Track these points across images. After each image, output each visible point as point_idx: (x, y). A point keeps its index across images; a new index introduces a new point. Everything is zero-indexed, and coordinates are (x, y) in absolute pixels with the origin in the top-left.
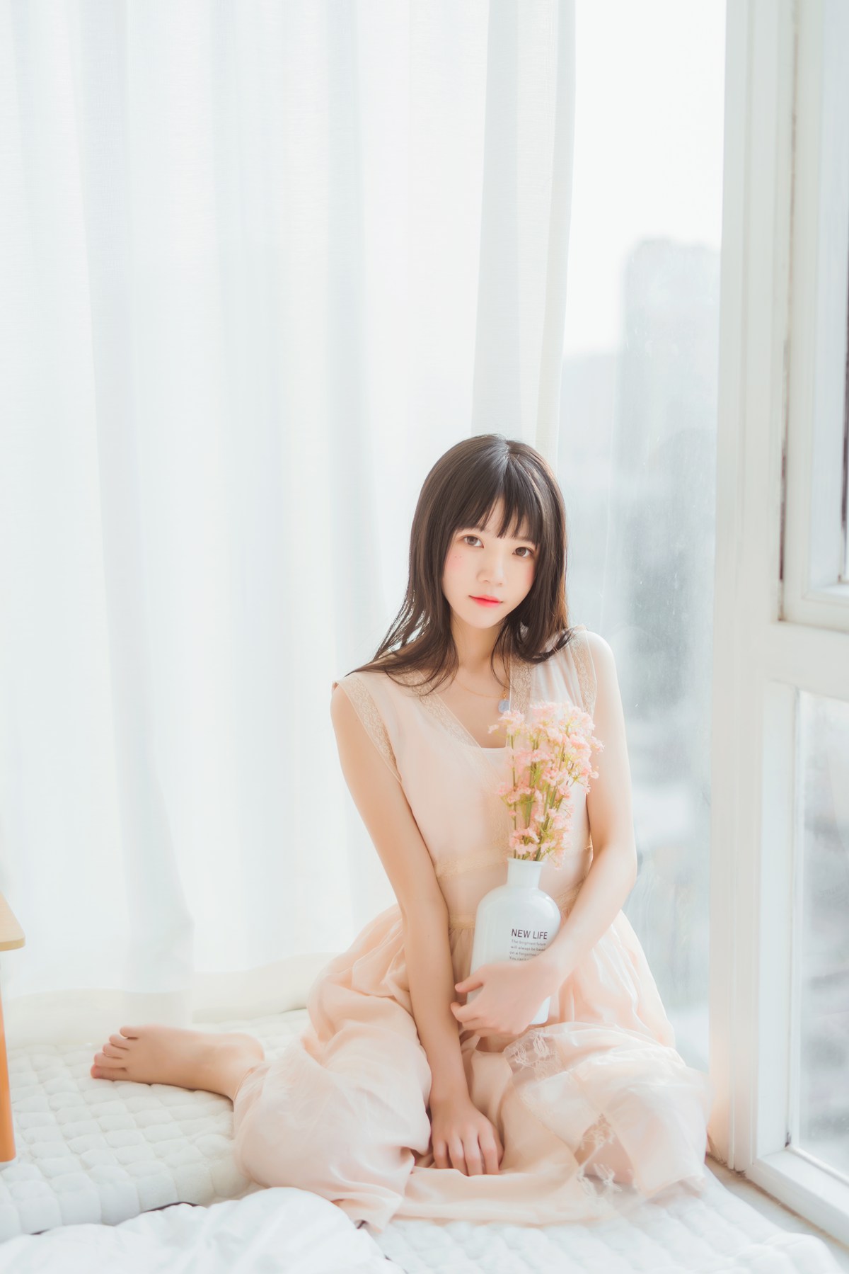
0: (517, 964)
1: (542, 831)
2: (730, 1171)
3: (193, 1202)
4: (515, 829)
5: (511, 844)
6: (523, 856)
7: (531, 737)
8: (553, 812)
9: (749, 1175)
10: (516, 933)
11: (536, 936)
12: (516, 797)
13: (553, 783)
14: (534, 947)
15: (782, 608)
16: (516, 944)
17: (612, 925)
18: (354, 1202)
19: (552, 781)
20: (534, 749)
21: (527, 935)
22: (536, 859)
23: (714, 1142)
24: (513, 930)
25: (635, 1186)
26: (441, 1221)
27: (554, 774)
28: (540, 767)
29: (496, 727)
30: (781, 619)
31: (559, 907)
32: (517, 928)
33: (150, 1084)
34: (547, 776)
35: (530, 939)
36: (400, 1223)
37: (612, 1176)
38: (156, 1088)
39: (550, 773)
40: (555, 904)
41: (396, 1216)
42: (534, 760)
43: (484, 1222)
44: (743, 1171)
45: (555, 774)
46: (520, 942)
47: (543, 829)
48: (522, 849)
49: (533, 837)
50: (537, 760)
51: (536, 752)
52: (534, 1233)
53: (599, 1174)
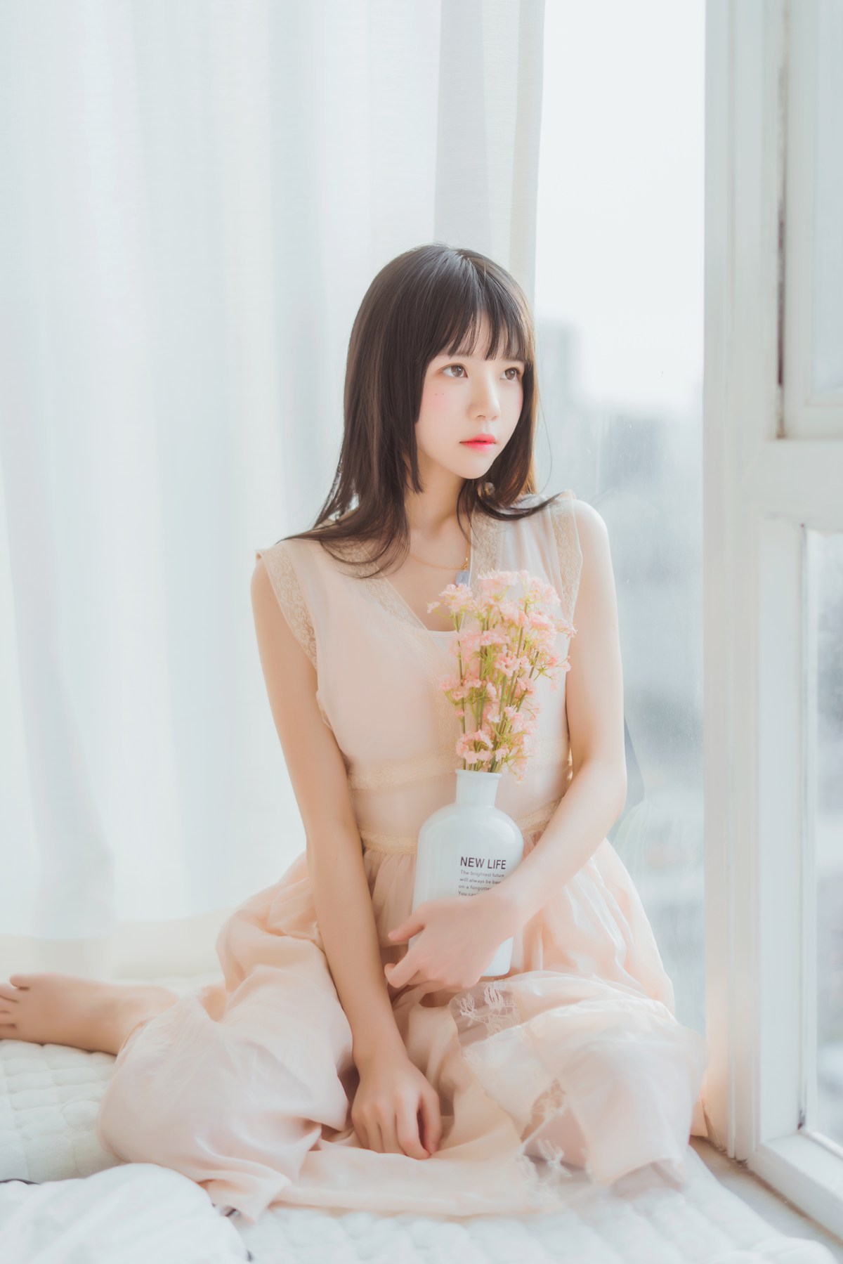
0: (465, 900)
1: (498, 735)
2: (729, 1160)
3: (27, 1179)
4: (464, 732)
5: (458, 752)
6: (475, 765)
7: (479, 615)
8: (511, 711)
9: (752, 1166)
10: (466, 862)
11: (491, 865)
12: (465, 693)
13: (509, 673)
14: (489, 879)
15: (781, 422)
16: (466, 876)
17: (591, 858)
18: (224, 1184)
19: (508, 670)
20: (483, 630)
21: (479, 863)
22: (491, 770)
23: (713, 1123)
24: (462, 859)
25: (589, 1171)
26: (337, 1212)
27: (509, 661)
28: (491, 654)
29: (437, 604)
30: (781, 435)
31: (522, 832)
32: (466, 856)
33: (42, 1044)
34: (501, 664)
35: (484, 869)
36: (282, 1211)
37: (560, 1155)
38: (49, 1049)
39: (505, 661)
40: (516, 828)
41: (274, 1204)
42: (483, 643)
43: (392, 1214)
44: (745, 1161)
45: (512, 661)
46: (472, 874)
47: (500, 733)
48: (472, 757)
49: (486, 741)
50: (487, 643)
51: (486, 633)
52: (454, 1228)
53: (544, 1152)
